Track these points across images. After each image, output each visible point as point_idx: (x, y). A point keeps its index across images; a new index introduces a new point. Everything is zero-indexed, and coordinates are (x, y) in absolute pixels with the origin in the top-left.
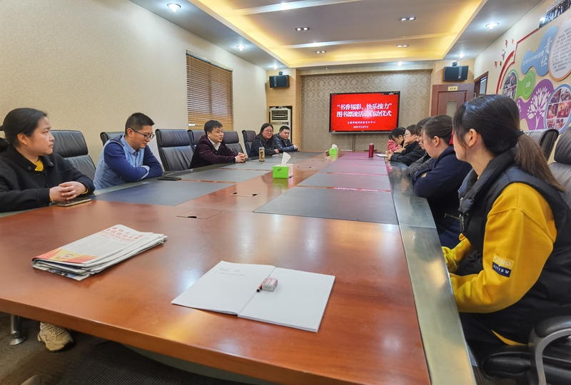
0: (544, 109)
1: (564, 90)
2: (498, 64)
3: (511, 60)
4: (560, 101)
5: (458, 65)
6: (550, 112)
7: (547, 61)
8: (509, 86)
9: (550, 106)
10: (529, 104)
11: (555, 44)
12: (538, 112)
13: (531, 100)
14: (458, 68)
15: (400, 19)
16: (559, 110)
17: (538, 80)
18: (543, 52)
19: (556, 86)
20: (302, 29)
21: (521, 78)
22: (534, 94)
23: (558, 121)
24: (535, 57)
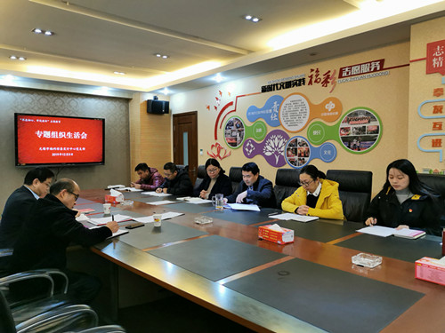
0: (282, 149)
1: (300, 140)
2: (212, 108)
3: (231, 108)
4: (298, 146)
5: (159, 100)
6: (290, 153)
7: (278, 117)
8: (233, 128)
9: (288, 149)
10: (263, 144)
11: (282, 107)
12: (276, 152)
13: (265, 142)
14: (161, 102)
15: (155, 54)
16: (299, 151)
17: (270, 129)
18: (271, 111)
19: (291, 136)
20: (43, 32)
21: (247, 123)
22: (268, 137)
23: (300, 159)
24: (262, 112)
